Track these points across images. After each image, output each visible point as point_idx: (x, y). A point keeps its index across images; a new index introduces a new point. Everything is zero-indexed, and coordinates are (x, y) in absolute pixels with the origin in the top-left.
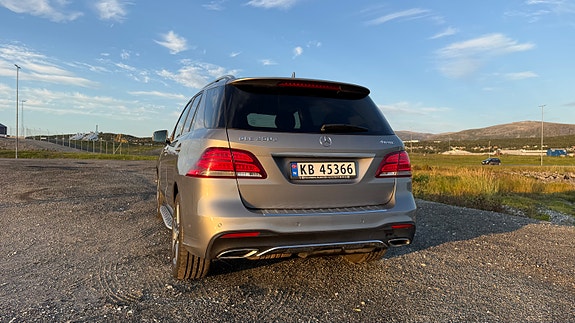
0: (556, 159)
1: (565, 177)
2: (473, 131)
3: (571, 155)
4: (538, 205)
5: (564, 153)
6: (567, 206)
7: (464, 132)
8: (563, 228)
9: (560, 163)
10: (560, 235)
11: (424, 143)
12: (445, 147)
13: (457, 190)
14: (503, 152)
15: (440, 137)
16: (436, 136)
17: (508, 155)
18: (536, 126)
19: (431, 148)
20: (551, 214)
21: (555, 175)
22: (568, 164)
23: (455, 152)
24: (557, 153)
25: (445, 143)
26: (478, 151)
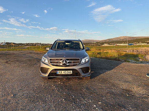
0: (131, 46)
1: (133, 51)
2: (110, 39)
3: (134, 45)
4: (127, 59)
5: (132, 45)
6: (134, 58)
7: (107, 39)
8: (134, 64)
9: (132, 47)
10: (133, 65)
11: (97, 43)
12: (103, 44)
13: (108, 56)
14: (117, 44)
15: (102, 41)
16: (100, 41)
17: (119, 45)
18: (126, 37)
19: (99, 44)
20: (130, 60)
21: (130, 50)
22: (134, 47)
23: (105, 45)
24: (131, 45)
25: (103, 43)
26: (111, 44)
